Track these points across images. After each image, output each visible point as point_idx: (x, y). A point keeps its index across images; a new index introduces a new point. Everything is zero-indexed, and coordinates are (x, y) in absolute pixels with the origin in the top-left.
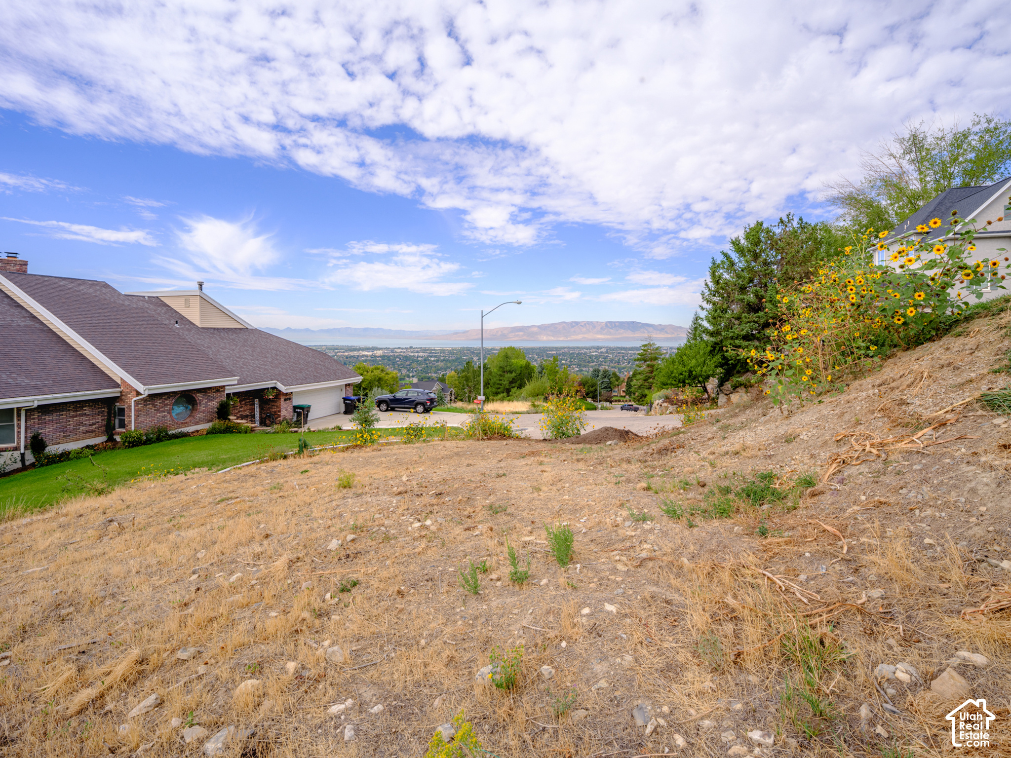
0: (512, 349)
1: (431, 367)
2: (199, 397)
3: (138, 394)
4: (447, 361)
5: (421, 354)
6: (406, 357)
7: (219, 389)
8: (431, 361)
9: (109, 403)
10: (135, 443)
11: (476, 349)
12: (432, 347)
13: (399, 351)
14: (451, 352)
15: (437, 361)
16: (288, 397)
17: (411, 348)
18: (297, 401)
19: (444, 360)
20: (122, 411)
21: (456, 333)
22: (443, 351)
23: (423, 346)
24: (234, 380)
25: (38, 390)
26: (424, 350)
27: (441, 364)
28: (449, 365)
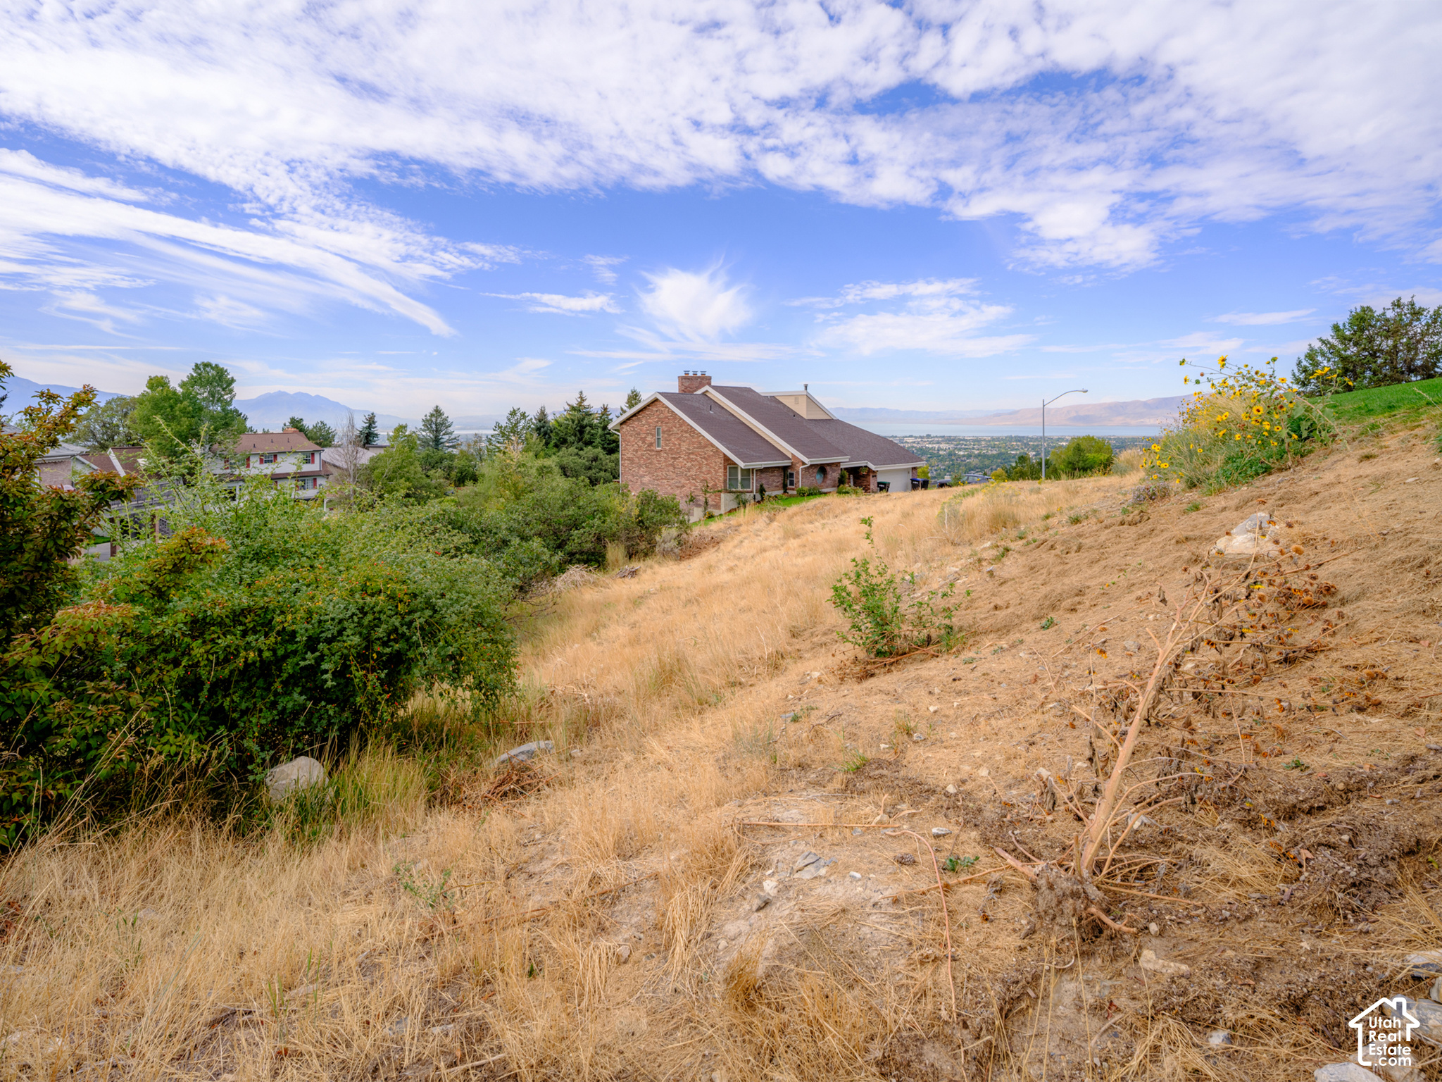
0: (1090, 439)
1: (960, 465)
2: (828, 468)
3: (804, 463)
4: (985, 456)
5: (943, 446)
6: (921, 449)
7: (837, 464)
8: (959, 457)
9: (785, 468)
10: (802, 494)
11: (1032, 439)
12: (961, 435)
13: (910, 440)
14: (992, 442)
15: (969, 456)
16: (874, 473)
17: (928, 436)
18: (880, 479)
19: (979, 455)
20: (792, 475)
21: (998, 415)
22: (977, 441)
23: (947, 434)
24: (846, 459)
25: (760, 459)
26: (949, 440)
27: (974, 461)
28: (987, 462)
